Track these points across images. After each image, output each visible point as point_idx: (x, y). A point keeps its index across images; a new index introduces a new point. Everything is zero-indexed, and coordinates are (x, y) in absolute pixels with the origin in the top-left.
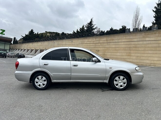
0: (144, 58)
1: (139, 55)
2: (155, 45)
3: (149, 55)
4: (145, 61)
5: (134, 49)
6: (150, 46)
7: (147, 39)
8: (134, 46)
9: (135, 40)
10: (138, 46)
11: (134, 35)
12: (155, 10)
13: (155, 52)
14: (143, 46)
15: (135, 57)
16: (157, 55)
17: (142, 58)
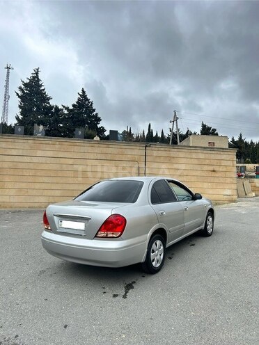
0: (34, 192)
1: (24, 185)
2: (55, 167)
3: (44, 186)
4: (37, 200)
5: (11, 172)
6: (46, 167)
7: (39, 153)
8: (10, 165)
9: (14, 152)
10: (20, 166)
11: (10, 140)
12: (20, 93)
13: (55, 180)
14: (32, 166)
15: (14, 191)
16: (59, 187)
17: (31, 192)
